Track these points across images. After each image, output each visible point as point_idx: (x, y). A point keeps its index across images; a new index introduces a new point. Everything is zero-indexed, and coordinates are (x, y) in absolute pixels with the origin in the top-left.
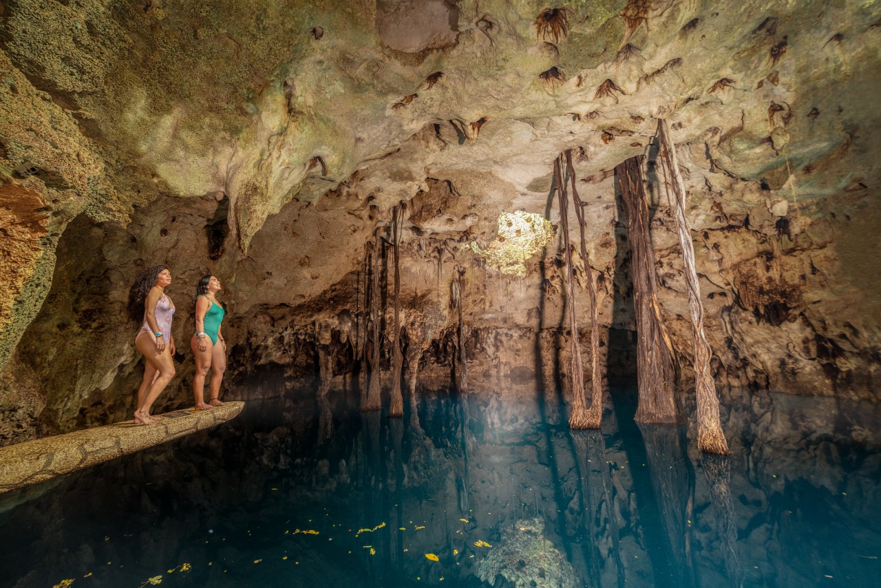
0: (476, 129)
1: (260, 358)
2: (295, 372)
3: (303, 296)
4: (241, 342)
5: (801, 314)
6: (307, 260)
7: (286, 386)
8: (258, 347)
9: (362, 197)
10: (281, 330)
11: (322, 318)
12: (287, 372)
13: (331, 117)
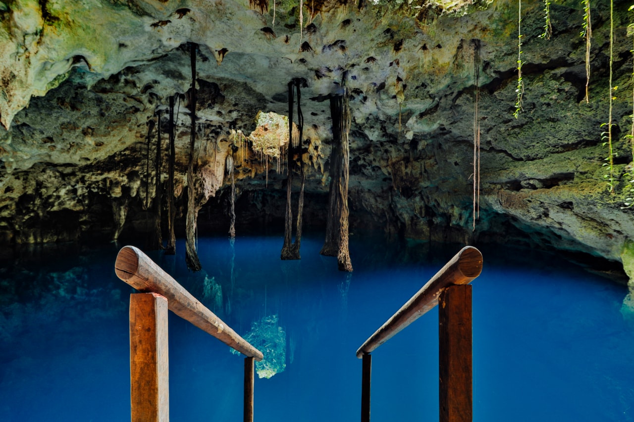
0: (221, 55)
1: (53, 206)
2: (90, 217)
3: (87, 159)
4: (30, 191)
5: (420, 193)
6: (90, 131)
7: (81, 228)
8: (50, 197)
9: (140, 85)
10: (73, 184)
11: (112, 175)
12: (82, 218)
13: (91, 25)
